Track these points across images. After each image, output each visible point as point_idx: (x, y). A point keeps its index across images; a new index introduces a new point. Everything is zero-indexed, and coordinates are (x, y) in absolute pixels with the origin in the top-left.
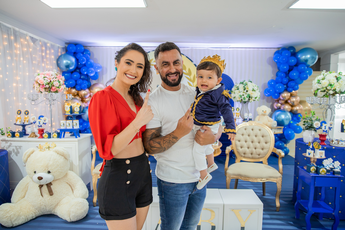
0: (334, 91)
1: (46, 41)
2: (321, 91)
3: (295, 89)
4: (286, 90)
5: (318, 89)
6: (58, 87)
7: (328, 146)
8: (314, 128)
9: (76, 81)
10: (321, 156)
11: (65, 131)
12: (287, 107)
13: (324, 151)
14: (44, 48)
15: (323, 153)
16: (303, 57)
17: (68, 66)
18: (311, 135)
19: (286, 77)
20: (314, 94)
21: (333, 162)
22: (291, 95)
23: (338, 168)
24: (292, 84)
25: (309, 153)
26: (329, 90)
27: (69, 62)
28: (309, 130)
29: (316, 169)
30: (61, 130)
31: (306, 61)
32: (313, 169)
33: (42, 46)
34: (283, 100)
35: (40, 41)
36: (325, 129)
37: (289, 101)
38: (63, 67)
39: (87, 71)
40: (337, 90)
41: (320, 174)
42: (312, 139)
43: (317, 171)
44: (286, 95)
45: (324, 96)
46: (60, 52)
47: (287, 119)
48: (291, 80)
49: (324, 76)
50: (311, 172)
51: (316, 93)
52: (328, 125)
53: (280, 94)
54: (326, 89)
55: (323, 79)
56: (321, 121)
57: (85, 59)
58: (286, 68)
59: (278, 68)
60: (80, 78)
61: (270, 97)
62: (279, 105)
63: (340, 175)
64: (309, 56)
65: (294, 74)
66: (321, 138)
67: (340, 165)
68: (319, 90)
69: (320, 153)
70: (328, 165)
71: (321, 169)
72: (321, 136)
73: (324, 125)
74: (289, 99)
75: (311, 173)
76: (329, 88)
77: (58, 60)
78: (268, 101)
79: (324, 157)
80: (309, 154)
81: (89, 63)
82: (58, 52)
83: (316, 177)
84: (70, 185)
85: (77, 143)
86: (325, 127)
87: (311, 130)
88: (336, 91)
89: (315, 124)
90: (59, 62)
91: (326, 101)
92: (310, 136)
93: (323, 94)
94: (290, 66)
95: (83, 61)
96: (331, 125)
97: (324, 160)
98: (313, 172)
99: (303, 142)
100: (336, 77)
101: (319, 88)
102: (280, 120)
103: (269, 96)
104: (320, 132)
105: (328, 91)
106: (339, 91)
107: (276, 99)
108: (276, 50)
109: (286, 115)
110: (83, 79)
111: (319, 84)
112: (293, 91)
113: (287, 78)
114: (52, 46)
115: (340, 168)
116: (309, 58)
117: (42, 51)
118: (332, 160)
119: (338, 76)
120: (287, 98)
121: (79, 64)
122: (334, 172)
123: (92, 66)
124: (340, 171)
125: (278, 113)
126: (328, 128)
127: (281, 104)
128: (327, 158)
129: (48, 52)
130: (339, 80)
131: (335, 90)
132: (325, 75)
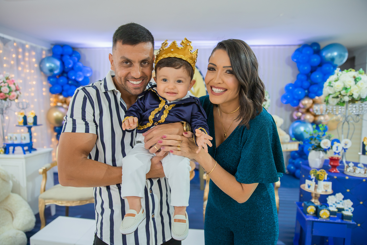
0: (351, 97)
1: (24, 42)
2: (333, 98)
3: (319, 95)
4: (308, 96)
5: (329, 95)
6: (8, 94)
7: (341, 176)
8: (322, 148)
9: (62, 87)
10: (326, 191)
11: (14, 145)
12: (309, 117)
13: (330, 184)
14: (20, 50)
15: (329, 185)
16: (328, 55)
17: (51, 70)
18: (319, 158)
19: (307, 80)
20: (325, 101)
21: (344, 199)
22: (314, 103)
23: (350, 210)
24: (315, 88)
25: (308, 185)
26: (344, 96)
27: (53, 65)
28: (316, 151)
29: (315, 209)
30: (9, 145)
31: (333, 59)
32: (311, 209)
33: (17, 48)
34: (304, 108)
35: (14, 42)
36: (337, 150)
37: (311, 110)
38: (46, 71)
39: (75, 75)
40: (356, 96)
41: (320, 217)
42: (321, 163)
43: (317, 214)
44: (307, 102)
45: (338, 104)
46: (44, 55)
47: (307, 132)
48: (313, 84)
49: (338, 77)
50: (308, 213)
51: (326, 100)
52: (341, 146)
53: (299, 100)
54: (340, 94)
55: (336, 81)
56: (332, 139)
57: (71, 62)
58: (307, 68)
59: (299, 69)
60: (68, 83)
61: (289, 105)
62: (300, 114)
63: (351, 221)
64: (335, 54)
65: (317, 76)
66: (332, 163)
67: (352, 206)
68: (331, 96)
69: (324, 185)
70: (334, 204)
71: (321, 210)
72: (332, 159)
73: (336, 144)
74: (311, 107)
75: (307, 215)
76: (343, 92)
77: (41, 63)
78: (287, 110)
79: (330, 191)
80: (309, 187)
81: (77, 66)
82: (41, 54)
83: (315, 223)
84: (11, 212)
85: (24, 161)
86: (337, 147)
87: (319, 150)
88: (353, 98)
89: (323, 144)
90: (41, 66)
91: (343, 111)
92: (318, 160)
93: (336, 101)
94: (312, 67)
95: (69, 64)
96: (346, 145)
97: (330, 197)
98: (312, 213)
99: (307, 168)
100: (354, 77)
101: (331, 92)
102: (299, 133)
103: (287, 103)
104: (330, 154)
105: (342, 97)
106: (358, 98)
107: (295, 107)
108: (296, 48)
109: (306, 127)
110: (71, 85)
111: (331, 88)
112: (317, 98)
113: (309, 81)
114: (32, 48)
115: (351, 211)
116: (336, 56)
117: (17, 53)
118: (343, 197)
119: (357, 76)
120: (308, 106)
121: (66, 67)
122: (342, 215)
123: (81, 70)
124: (351, 214)
125: (296, 124)
126: (342, 148)
127: (303, 113)
128: (334, 194)
129: (27, 54)
130: (358, 82)
131: (352, 95)
132: (339, 75)
